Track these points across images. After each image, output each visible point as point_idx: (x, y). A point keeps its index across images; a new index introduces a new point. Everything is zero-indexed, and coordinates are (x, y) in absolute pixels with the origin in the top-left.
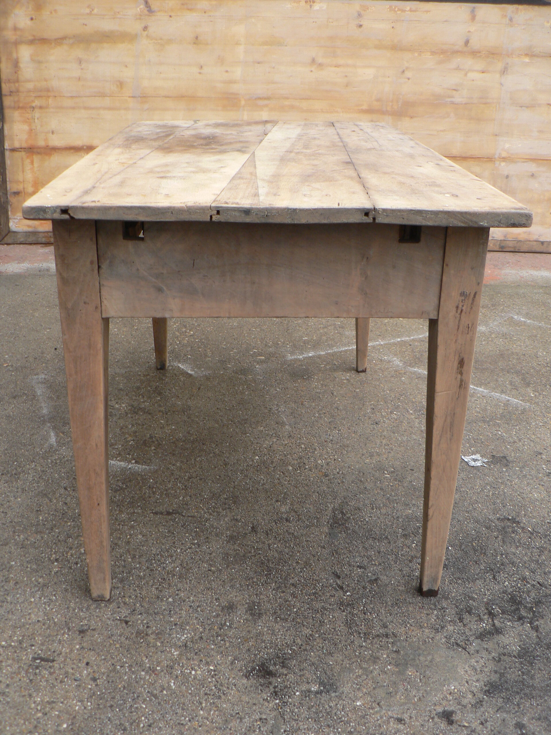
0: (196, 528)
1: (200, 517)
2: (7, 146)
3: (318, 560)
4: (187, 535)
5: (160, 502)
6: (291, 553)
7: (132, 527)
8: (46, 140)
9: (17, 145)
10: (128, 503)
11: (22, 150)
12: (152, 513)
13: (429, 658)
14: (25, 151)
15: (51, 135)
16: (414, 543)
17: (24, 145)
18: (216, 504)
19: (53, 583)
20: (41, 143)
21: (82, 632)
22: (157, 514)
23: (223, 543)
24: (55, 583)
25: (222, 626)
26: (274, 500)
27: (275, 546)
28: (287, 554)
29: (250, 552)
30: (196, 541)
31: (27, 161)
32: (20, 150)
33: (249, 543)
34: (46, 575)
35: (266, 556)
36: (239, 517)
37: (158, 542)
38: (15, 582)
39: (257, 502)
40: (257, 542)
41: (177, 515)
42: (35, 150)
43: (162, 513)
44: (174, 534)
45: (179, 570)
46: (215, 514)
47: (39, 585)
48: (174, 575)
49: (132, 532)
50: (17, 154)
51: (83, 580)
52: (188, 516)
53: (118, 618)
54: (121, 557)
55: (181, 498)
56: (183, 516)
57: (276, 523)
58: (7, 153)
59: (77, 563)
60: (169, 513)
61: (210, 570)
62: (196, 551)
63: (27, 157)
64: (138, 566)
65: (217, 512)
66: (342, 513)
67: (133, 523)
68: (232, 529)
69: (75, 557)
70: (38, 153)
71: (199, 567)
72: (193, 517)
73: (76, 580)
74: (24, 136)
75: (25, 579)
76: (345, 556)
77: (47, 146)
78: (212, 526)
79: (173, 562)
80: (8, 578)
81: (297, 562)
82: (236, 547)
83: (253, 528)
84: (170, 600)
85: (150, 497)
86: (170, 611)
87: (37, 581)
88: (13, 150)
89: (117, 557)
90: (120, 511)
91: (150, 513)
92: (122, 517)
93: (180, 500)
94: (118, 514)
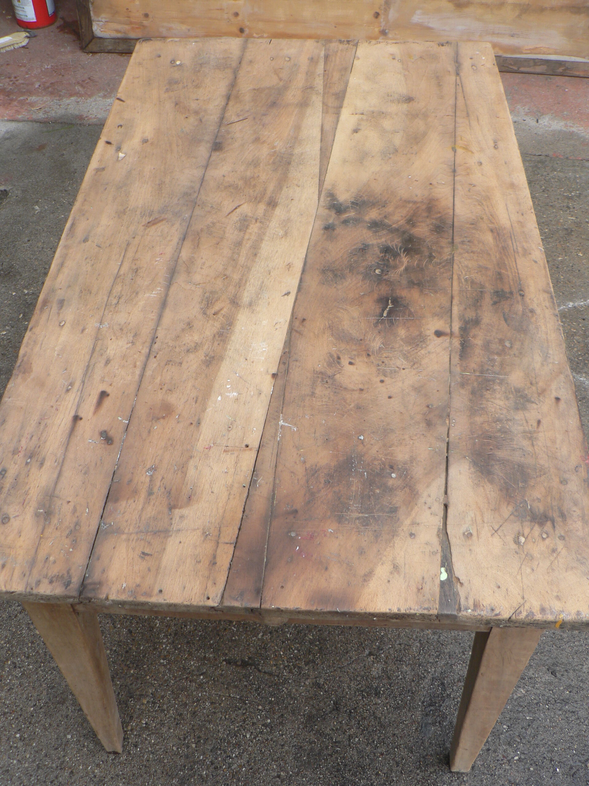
0: (272, 696)
1: (278, 676)
3: (402, 773)
4: (260, 707)
5: (235, 640)
6: (372, 756)
7: (201, 686)
10: (199, 640)
12: (225, 660)
16: (518, 755)
18: (299, 651)
19: (109, 777)
22: (230, 663)
23: (299, 728)
24: (112, 778)
26: (367, 652)
27: (357, 739)
28: (368, 756)
29: (327, 748)
30: (269, 721)
33: (328, 731)
34: (103, 762)
35: (344, 758)
36: (322, 681)
37: (227, 717)
38: (70, 770)
39: (347, 653)
40: (337, 729)
41: (253, 667)
43: (235, 663)
44: (246, 704)
45: (246, 771)
46: (295, 671)
47: (95, 780)
48: (239, 780)
49: (200, 695)
51: (142, 776)
52: (265, 672)
54: (185, 739)
55: (260, 636)
56: (260, 671)
57: (363, 697)
59: (136, 746)
60: (244, 664)
61: (279, 776)
62: (267, 740)
64: (201, 757)
65: (299, 667)
66: (443, 684)
67: (202, 677)
68: (311, 703)
69: (135, 733)
71: (267, 770)
72: (271, 674)
73: (134, 775)
75: (81, 767)
76: (432, 770)
78: (289, 694)
79: (240, 756)
80: (64, 762)
81: (377, 774)
82: (313, 738)
83: (335, 703)
85: (225, 629)
87: (93, 772)
89: (180, 739)
90: (190, 654)
91: (223, 661)
92: (191, 666)
93: (258, 639)
94: (186, 658)
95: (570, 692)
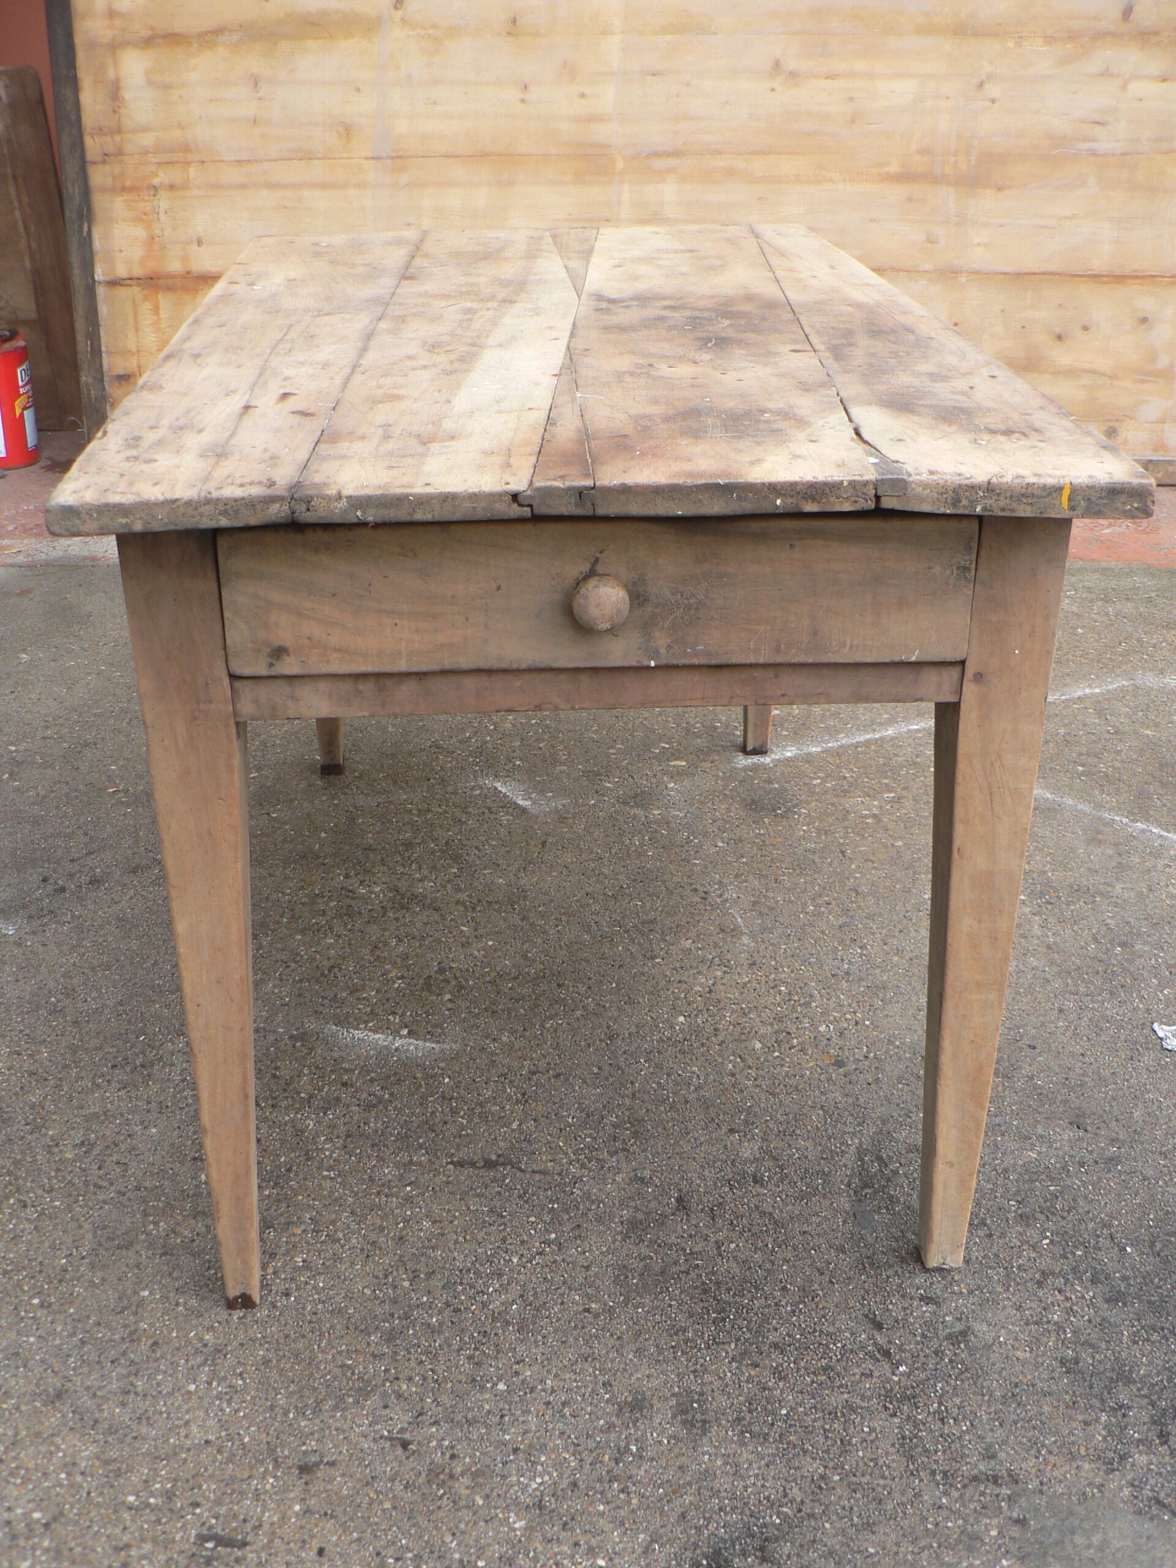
0: (552, 1201)
1: (559, 1174)
2: (99, 274)
3: (831, 1282)
4: (532, 1219)
5: (468, 1135)
6: (768, 1266)
7: (409, 1200)
8: (185, 258)
9: (121, 271)
10: (397, 1140)
11: (134, 282)
12: (452, 1163)
13: (1096, 1539)
14: (139, 285)
15: (195, 247)
16: (1046, 1237)
17: (138, 272)
18: (595, 1139)
19: (235, 1343)
20: (175, 266)
21: (305, 1469)
22: (462, 1166)
23: (614, 1241)
24: (242, 1345)
25: (620, 1455)
26: (724, 1129)
27: (733, 1246)
28: (760, 1267)
29: (676, 1263)
30: (553, 1236)
31: (146, 307)
32: (129, 282)
33: (673, 1239)
34: (219, 1323)
35: (713, 1273)
36: (647, 1173)
37: (468, 1237)
38: (150, 1342)
39: (687, 1133)
40: (691, 1236)
41: (509, 1167)
42: (161, 282)
43: (473, 1164)
44: (503, 1217)
45: (518, 1309)
46: (593, 1164)
47: (205, 1350)
48: (508, 1323)
49: (409, 1213)
50: (122, 292)
51: (303, 1336)
52: (533, 1171)
53: (386, 1433)
54: (386, 1276)
55: (514, 1126)
56: (522, 1171)
57: (731, 1188)
58: (101, 291)
59: (287, 1295)
60: (489, 1164)
61: (587, 1311)
62: (555, 1261)
63: (146, 298)
64: (425, 1299)
65: (598, 1160)
66: (879, 1158)
67: (408, 1189)
68: (632, 1204)
69: (283, 1276)
70: (170, 289)
71: (562, 1303)
72: (544, 1173)
73: (287, 1337)
74: (137, 252)
75: (174, 1334)
76: (890, 1272)
77: (188, 273)
78: (587, 1196)
79: (504, 1288)
80: (136, 1331)
81: (784, 1289)
82: (645, 1251)
83: (679, 1200)
84: (501, 1386)
85: (446, 1123)
86: (502, 1417)
87: (201, 1340)
88: (114, 283)
89: (377, 1277)
90: (380, 1159)
91: (448, 1163)
92: (385, 1175)
93: (512, 1130)
94: (374, 1166)
95: (1119, 1148)
